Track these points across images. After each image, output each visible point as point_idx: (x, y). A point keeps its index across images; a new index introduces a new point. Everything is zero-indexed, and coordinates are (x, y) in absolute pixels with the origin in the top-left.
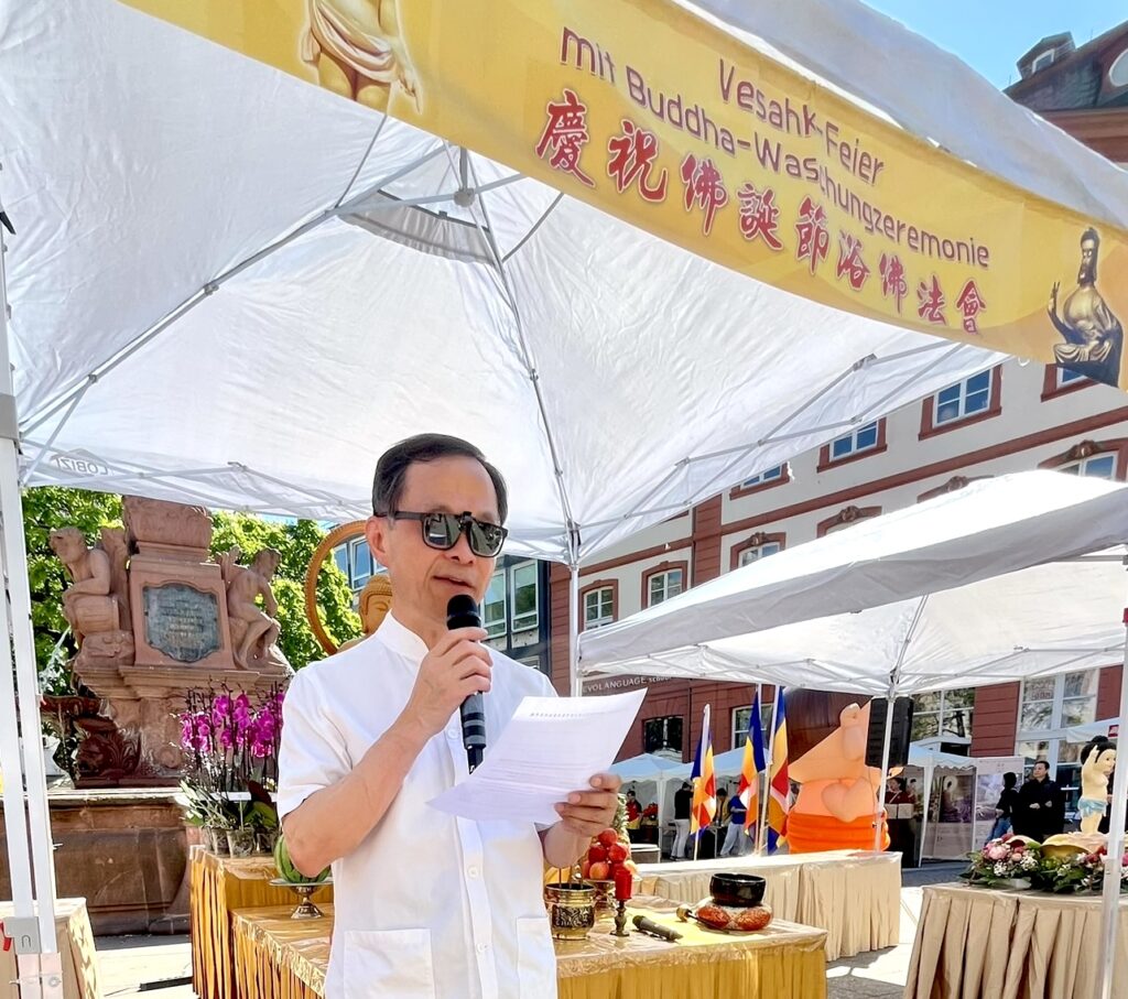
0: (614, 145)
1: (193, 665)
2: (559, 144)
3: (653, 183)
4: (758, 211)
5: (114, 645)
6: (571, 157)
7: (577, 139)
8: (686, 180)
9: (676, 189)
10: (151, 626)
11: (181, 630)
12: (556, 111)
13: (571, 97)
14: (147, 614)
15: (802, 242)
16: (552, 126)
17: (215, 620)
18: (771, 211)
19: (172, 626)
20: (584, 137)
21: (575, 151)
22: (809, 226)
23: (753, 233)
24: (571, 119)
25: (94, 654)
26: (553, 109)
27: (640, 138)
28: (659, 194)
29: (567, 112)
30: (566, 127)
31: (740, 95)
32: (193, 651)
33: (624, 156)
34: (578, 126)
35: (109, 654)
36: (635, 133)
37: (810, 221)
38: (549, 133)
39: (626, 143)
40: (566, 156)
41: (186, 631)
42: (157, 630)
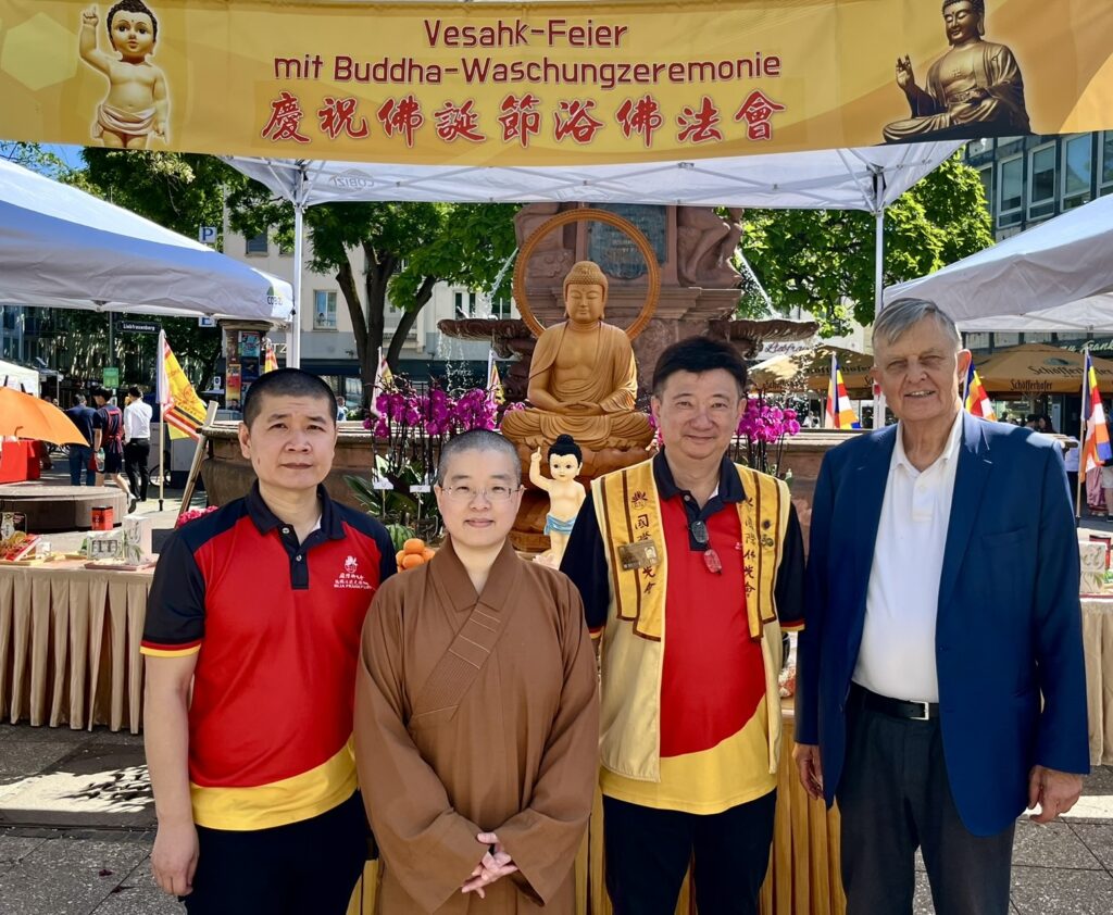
0: (321, 114)
1: (633, 282)
2: (282, 122)
3: (357, 126)
4: (456, 121)
5: (555, 265)
6: (292, 128)
7: (295, 117)
8: (382, 119)
9: (376, 126)
10: (593, 242)
11: (624, 246)
12: (277, 106)
13: (285, 95)
14: (590, 231)
15: (507, 129)
16: (277, 113)
17: (663, 232)
18: (468, 117)
19: (615, 242)
20: (300, 114)
21: (295, 124)
22: (515, 115)
23: (453, 136)
24: (289, 107)
25: (534, 275)
26: (274, 105)
27: (340, 105)
28: (364, 132)
29: (286, 103)
30: (286, 112)
31: (446, 36)
32: (634, 266)
33: (331, 118)
34: (294, 109)
35: (549, 274)
36: (335, 103)
37: (515, 111)
38: (275, 117)
39: (330, 111)
40: (288, 129)
41: (629, 246)
42: (598, 247)
